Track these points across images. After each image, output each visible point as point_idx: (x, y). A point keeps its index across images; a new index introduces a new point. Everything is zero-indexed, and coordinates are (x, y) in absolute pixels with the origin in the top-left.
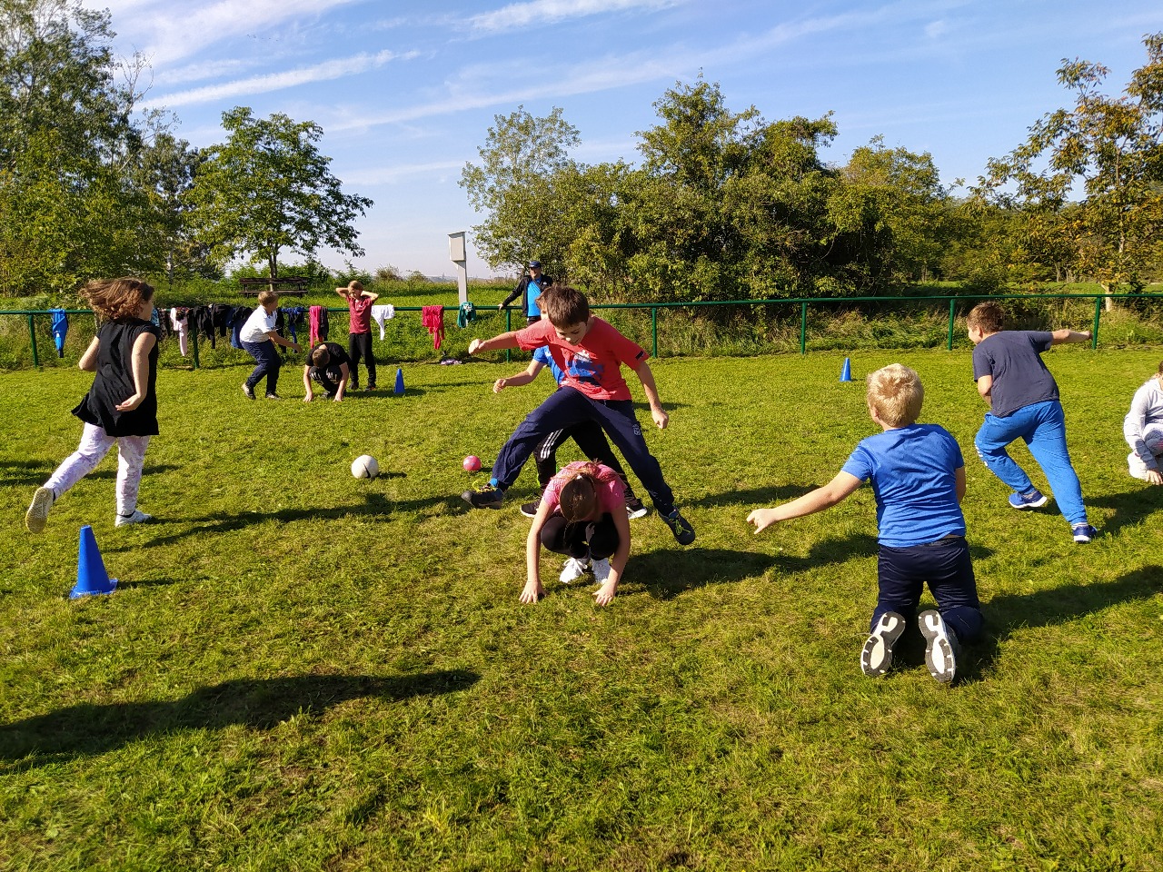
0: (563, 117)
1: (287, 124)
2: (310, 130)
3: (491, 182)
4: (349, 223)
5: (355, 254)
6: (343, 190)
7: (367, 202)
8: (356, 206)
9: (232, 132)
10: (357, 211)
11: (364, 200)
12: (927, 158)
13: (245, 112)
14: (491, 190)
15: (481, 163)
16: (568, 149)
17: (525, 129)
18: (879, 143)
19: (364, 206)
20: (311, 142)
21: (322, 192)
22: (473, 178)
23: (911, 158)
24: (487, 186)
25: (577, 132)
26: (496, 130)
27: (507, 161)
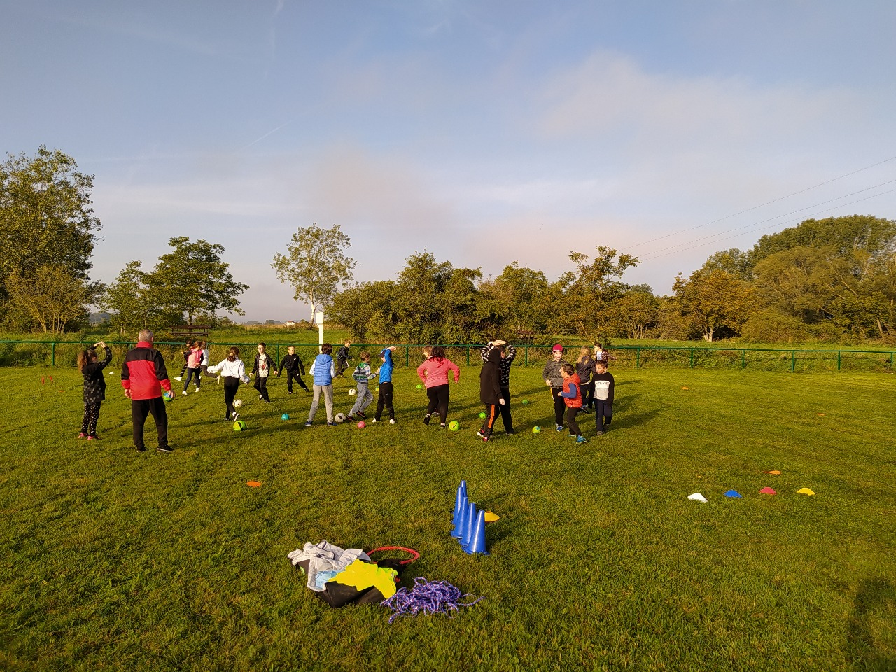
0: (341, 230)
1: (206, 245)
2: (218, 248)
3: (293, 265)
4: (236, 297)
5: (240, 314)
6: (234, 280)
7: (246, 287)
8: (240, 289)
9: (175, 248)
10: (240, 291)
11: (244, 286)
12: (541, 273)
13: (186, 240)
14: (293, 271)
15: (288, 255)
16: (343, 248)
17: (317, 235)
18: (516, 265)
19: (244, 289)
20: (217, 254)
21: (223, 281)
22: (282, 264)
23: (531, 272)
24: (290, 268)
25: (348, 239)
26: (297, 235)
27: (304, 254)
